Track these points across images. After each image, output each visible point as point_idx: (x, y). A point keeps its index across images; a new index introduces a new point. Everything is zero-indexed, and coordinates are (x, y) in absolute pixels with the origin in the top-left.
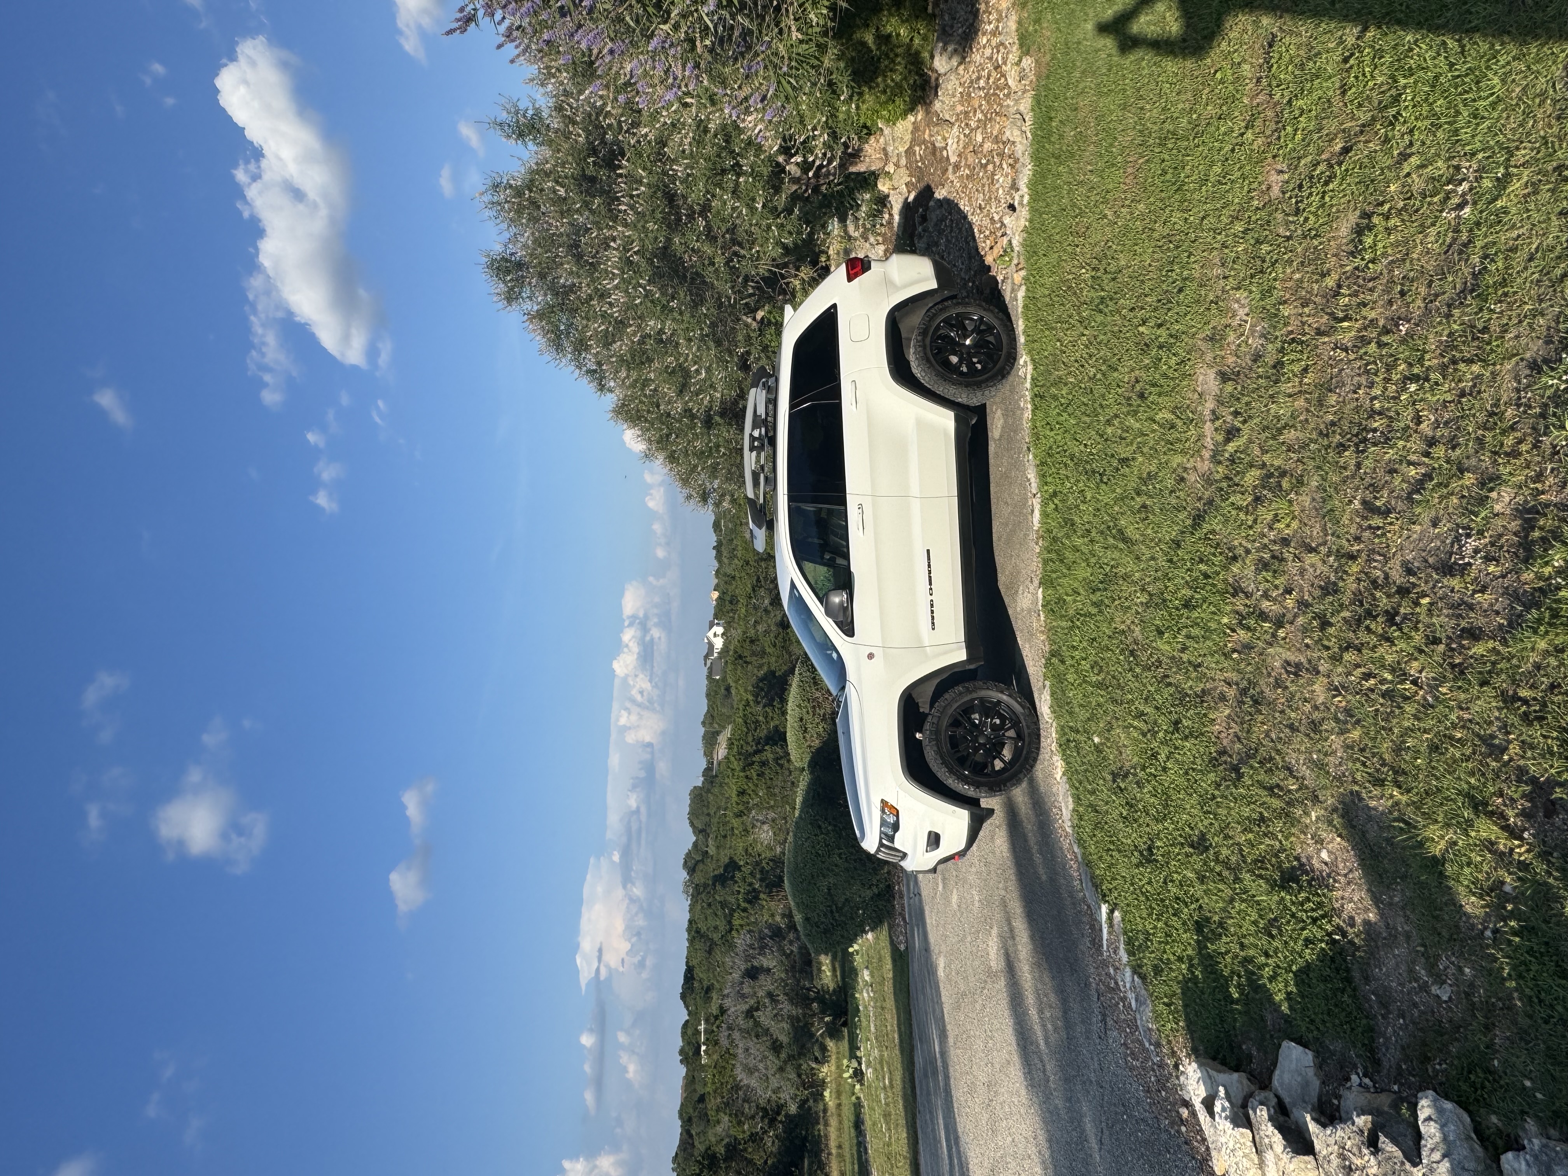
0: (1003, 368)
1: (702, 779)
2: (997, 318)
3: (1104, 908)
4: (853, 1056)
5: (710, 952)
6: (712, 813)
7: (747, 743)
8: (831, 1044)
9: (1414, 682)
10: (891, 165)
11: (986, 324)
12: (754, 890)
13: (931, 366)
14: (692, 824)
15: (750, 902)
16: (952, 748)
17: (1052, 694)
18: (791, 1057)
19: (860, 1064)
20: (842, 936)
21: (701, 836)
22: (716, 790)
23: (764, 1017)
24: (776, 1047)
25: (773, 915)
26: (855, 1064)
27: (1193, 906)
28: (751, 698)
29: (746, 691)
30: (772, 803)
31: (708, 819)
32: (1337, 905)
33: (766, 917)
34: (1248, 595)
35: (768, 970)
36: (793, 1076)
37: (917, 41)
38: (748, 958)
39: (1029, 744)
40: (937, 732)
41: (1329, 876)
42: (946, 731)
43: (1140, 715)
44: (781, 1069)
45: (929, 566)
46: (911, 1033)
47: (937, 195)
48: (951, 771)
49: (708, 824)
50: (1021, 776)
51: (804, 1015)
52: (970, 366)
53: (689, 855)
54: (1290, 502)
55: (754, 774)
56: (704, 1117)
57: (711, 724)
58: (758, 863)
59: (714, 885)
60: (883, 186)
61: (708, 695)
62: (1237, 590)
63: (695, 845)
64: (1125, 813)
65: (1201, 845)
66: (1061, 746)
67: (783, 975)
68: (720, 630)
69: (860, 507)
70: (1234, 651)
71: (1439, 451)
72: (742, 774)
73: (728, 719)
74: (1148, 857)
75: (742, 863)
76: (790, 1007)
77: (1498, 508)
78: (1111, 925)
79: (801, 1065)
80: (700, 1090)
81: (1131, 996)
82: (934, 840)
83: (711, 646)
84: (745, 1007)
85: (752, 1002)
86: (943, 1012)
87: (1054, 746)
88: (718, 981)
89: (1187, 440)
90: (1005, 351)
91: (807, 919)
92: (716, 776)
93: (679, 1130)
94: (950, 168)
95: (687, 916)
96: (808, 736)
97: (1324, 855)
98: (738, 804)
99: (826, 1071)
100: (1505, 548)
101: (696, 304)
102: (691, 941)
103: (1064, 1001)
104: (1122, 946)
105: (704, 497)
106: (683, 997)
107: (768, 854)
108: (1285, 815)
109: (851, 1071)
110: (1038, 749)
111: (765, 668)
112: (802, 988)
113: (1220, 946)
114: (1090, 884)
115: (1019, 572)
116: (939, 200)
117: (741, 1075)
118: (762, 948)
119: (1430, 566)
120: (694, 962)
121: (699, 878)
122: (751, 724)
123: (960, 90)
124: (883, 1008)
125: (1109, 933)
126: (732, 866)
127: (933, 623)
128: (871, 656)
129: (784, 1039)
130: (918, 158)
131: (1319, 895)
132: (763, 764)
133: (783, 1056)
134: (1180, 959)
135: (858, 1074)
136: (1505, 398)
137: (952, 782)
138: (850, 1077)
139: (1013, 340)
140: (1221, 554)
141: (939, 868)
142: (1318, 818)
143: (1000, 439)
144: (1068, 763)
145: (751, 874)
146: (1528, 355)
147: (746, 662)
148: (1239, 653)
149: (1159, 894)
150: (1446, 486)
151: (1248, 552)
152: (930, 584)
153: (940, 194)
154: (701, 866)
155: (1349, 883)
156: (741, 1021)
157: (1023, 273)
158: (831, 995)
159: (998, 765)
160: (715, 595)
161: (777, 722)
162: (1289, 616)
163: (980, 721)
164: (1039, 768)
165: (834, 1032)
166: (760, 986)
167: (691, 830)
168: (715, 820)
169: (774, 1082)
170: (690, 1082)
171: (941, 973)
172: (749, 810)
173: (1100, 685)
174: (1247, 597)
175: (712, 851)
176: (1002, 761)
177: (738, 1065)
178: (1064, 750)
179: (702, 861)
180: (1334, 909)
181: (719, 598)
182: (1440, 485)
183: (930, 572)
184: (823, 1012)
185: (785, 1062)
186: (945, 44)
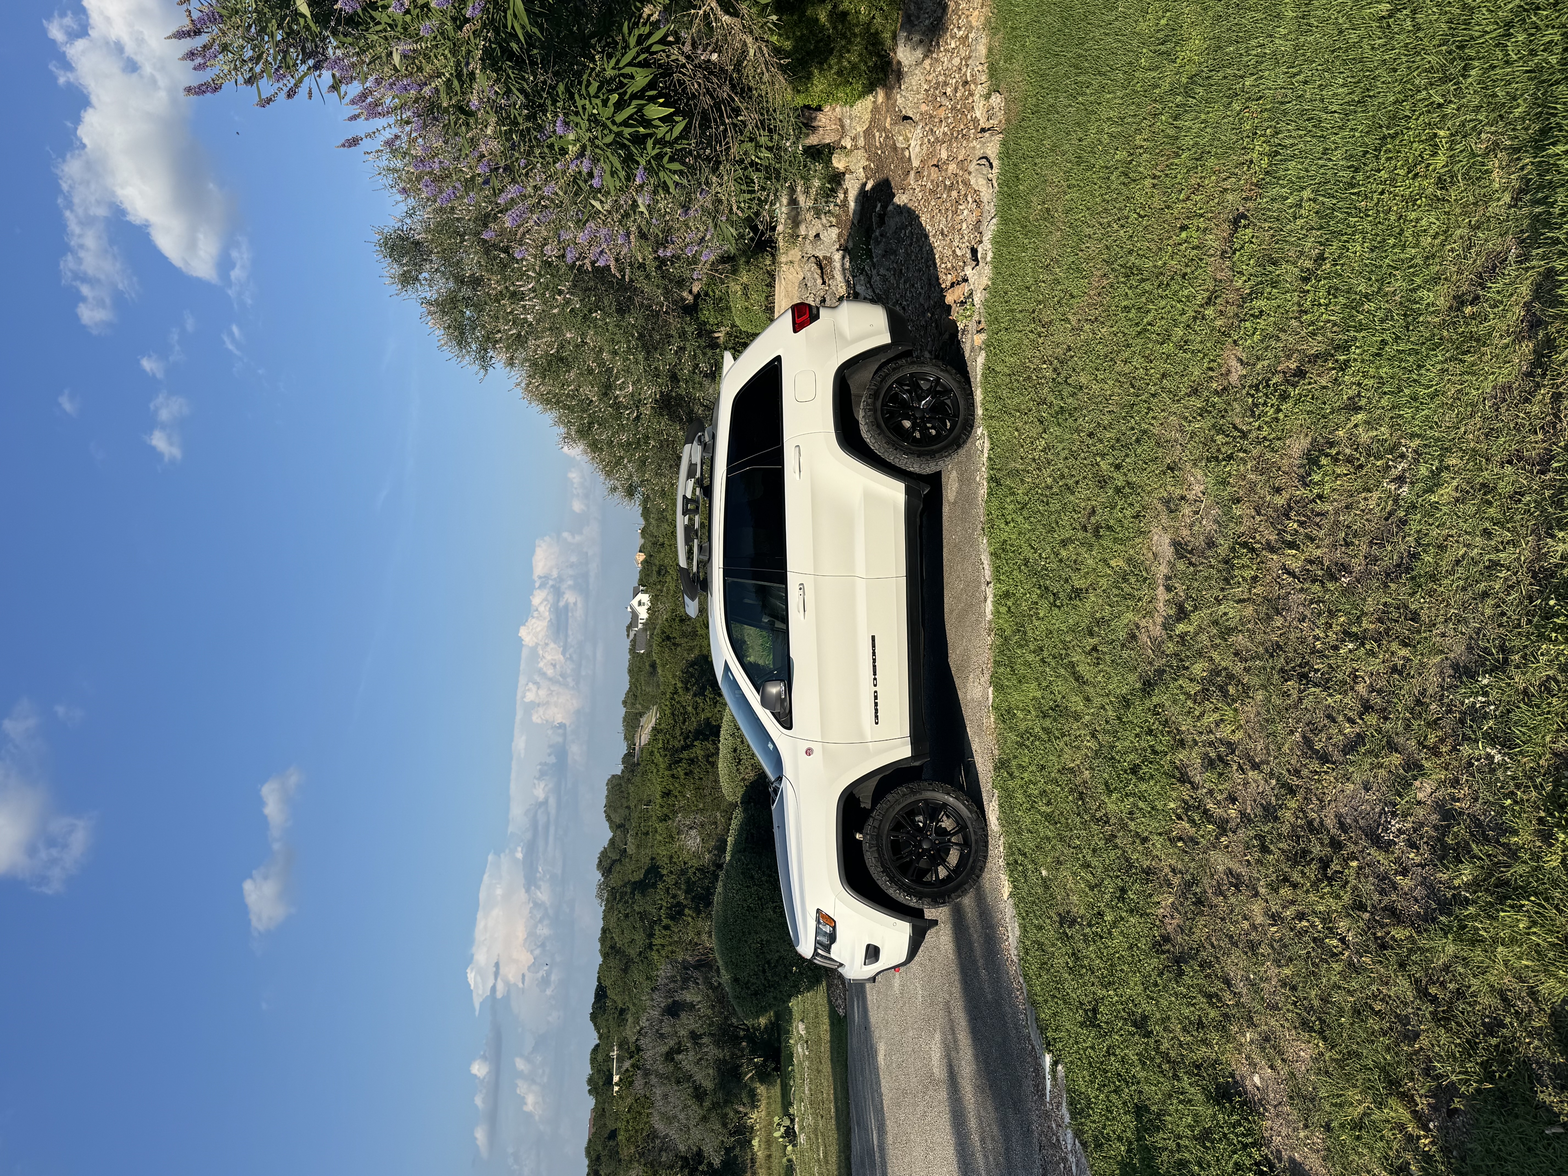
0: (959, 437)
1: (621, 767)
2: (954, 379)
3: (1048, 1059)
4: (786, 1114)
5: (625, 970)
6: (632, 806)
7: (674, 737)
8: (761, 1089)
9: (1343, 940)
10: (848, 139)
11: (943, 386)
12: (679, 904)
13: (882, 433)
14: (609, 818)
15: (672, 918)
16: (894, 855)
17: (1001, 806)
18: (715, 1106)
19: (792, 1121)
20: (775, 998)
21: (618, 832)
22: (637, 780)
23: (687, 1060)
24: (699, 1094)
25: (699, 934)
26: (787, 1122)
27: (1133, 1088)
28: (679, 685)
29: (674, 676)
30: (701, 806)
31: (627, 811)
32: (1266, 1135)
33: (691, 935)
34: (1195, 787)
35: (692, 1006)
36: (717, 1126)
37: (878, 20)
38: (670, 993)
39: (976, 851)
40: (878, 837)
41: (1260, 1100)
42: (888, 836)
43: (1087, 866)
44: (704, 1119)
45: (874, 654)
46: (849, 1113)
47: (896, 200)
48: (892, 880)
49: (627, 819)
50: (966, 886)
51: (733, 1055)
52: (924, 431)
53: (604, 854)
54: (1236, 710)
55: (682, 773)
56: (614, 1154)
57: (633, 704)
58: (683, 872)
59: (633, 893)
60: (839, 163)
61: (630, 671)
62: (1184, 779)
63: (612, 842)
64: (1071, 964)
65: (1141, 1024)
66: (1008, 864)
67: (709, 1012)
68: (645, 598)
69: (802, 587)
70: (1180, 839)
71: (1372, 719)
72: (666, 773)
73: (652, 700)
74: (1091, 1020)
75: (665, 872)
76: (716, 1051)
77: (1420, 796)
78: (1054, 1077)
79: (726, 1114)
80: (611, 1125)
81: (1072, 1159)
82: (873, 953)
83: (635, 615)
84: (664, 1049)
85: (672, 1043)
86: (882, 1103)
87: (1002, 862)
88: (634, 1005)
89: (1140, 599)
90: (961, 417)
91: (736, 980)
92: (638, 764)
93: (586, 1170)
94: (912, 174)
95: (601, 924)
96: (742, 768)
97: (1256, 1079)
98: (662, 806)
99: (756, 1117)
100: (1425, 839)
101: (622, 311)
102: (605, 956)
103: (1007, 1139)
104: (1064, 1104)
105: (630, 492)
106: (594, 1017)
107: (695, 863)
108: (1221, 1028)
109: (782, 1129)
110: (986, 857)
111: (697, 652)
112: (730, 1025)
113: (1159, 1139)
114: (1035, 1025)
115: (969, 658)
116: (899, 206)
117: (659, 1126)
118: (685, 980)
119: (1360, 828)
120: (607, 983)
121: (616, 880)
122: (677, 715)
123: (926, 87)
124: (819, 1071)
125: (1053, 1086)
126: (654, 871)
127: (877, 717)
128: (809, 752)
129: (708, 1085)
130: (878, 144)
131: (1250, 1122)
132: (692, 761)
133: (707, 1104)
134: (1120, 1139)
135: (790, 1134)
136: (1430, 691)
137: (893, 892)
138: (782, 1137)
139: (971, 405)
140: (1168, 732)
141: (879, 978)
142: (1252, 1042)
143: (955, 503)
144: (1015, 887)
145: (676, 884)
146: (1452, 655)
147: (674, 644)
148: (1184, 842)
149: (1102, 1063)
150: (1377, 757)
151: (1196, 743)
152: (875, 674)
153: (901, 199)
154: (618, 867)
155: (1277, 1116)
156: (661, 1068)
157: (983, 336)
158: (761, 1033)
159: (942, 873)
160: (641, 557)
161: (709, 715)
162: (1233, 824)
163: (925, 824)
164: (986, 875)
165: (764, 1077)
166: (682, 1025)
167: (607, 824)
168: (635, 815)
169: (696, 1134)
170: (600, 1115)
171: (881, 1058)
172: (675, 813)
173: (1048, 817)
174: (1193, 788)
175: (631, 849)
176: (947, 868)
177: (655, 1114)
178: (1012, 871)
179: (620, 860)
180: (1263, 1137)
181: (645, 562)
182: (1370, 752)
183: (874, 661)
184: (753, 1052)
185: (709, 1110)
186: (909, 33)
